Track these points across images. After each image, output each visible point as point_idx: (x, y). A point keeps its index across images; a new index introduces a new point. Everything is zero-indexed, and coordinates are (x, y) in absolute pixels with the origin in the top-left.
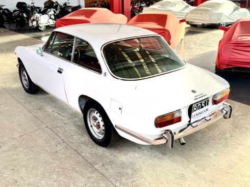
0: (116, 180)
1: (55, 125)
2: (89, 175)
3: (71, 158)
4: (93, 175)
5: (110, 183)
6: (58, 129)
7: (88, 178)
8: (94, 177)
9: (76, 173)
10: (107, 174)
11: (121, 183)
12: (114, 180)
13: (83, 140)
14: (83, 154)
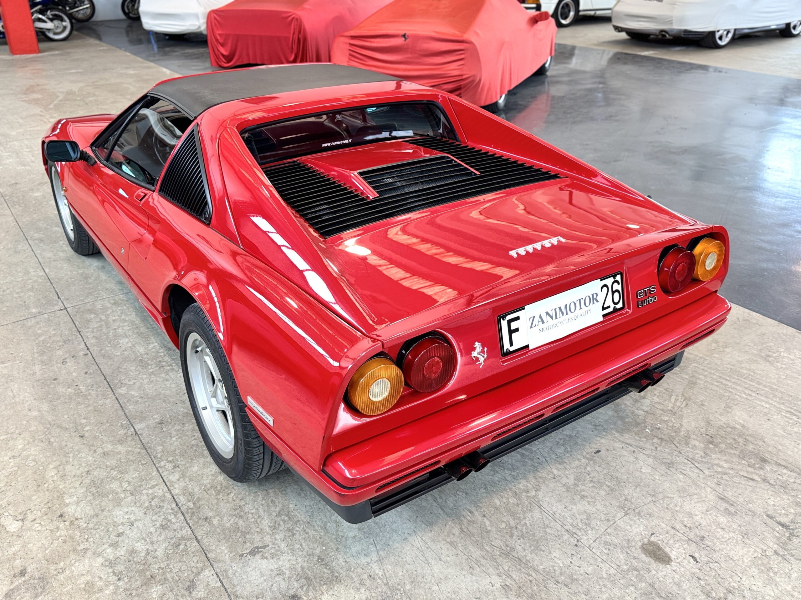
0: (175, 467)
1: (89, 306)
2: (110, 447)
3: (85, 397)
4: (120, 448)
5: (155, 473)
6: (93, 316)
7: (105, 454)
8: (119, 453)
9: (77, 440)
10: (159, 448)
11: (183, 476)
12: (170, 466)
13: (142, 350)
14: (122, 391)
